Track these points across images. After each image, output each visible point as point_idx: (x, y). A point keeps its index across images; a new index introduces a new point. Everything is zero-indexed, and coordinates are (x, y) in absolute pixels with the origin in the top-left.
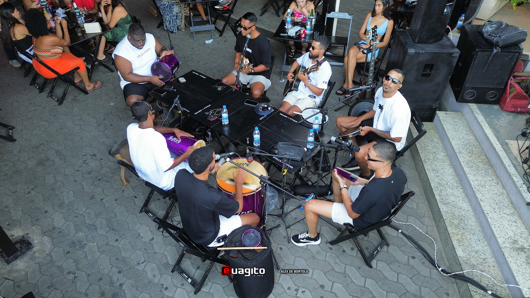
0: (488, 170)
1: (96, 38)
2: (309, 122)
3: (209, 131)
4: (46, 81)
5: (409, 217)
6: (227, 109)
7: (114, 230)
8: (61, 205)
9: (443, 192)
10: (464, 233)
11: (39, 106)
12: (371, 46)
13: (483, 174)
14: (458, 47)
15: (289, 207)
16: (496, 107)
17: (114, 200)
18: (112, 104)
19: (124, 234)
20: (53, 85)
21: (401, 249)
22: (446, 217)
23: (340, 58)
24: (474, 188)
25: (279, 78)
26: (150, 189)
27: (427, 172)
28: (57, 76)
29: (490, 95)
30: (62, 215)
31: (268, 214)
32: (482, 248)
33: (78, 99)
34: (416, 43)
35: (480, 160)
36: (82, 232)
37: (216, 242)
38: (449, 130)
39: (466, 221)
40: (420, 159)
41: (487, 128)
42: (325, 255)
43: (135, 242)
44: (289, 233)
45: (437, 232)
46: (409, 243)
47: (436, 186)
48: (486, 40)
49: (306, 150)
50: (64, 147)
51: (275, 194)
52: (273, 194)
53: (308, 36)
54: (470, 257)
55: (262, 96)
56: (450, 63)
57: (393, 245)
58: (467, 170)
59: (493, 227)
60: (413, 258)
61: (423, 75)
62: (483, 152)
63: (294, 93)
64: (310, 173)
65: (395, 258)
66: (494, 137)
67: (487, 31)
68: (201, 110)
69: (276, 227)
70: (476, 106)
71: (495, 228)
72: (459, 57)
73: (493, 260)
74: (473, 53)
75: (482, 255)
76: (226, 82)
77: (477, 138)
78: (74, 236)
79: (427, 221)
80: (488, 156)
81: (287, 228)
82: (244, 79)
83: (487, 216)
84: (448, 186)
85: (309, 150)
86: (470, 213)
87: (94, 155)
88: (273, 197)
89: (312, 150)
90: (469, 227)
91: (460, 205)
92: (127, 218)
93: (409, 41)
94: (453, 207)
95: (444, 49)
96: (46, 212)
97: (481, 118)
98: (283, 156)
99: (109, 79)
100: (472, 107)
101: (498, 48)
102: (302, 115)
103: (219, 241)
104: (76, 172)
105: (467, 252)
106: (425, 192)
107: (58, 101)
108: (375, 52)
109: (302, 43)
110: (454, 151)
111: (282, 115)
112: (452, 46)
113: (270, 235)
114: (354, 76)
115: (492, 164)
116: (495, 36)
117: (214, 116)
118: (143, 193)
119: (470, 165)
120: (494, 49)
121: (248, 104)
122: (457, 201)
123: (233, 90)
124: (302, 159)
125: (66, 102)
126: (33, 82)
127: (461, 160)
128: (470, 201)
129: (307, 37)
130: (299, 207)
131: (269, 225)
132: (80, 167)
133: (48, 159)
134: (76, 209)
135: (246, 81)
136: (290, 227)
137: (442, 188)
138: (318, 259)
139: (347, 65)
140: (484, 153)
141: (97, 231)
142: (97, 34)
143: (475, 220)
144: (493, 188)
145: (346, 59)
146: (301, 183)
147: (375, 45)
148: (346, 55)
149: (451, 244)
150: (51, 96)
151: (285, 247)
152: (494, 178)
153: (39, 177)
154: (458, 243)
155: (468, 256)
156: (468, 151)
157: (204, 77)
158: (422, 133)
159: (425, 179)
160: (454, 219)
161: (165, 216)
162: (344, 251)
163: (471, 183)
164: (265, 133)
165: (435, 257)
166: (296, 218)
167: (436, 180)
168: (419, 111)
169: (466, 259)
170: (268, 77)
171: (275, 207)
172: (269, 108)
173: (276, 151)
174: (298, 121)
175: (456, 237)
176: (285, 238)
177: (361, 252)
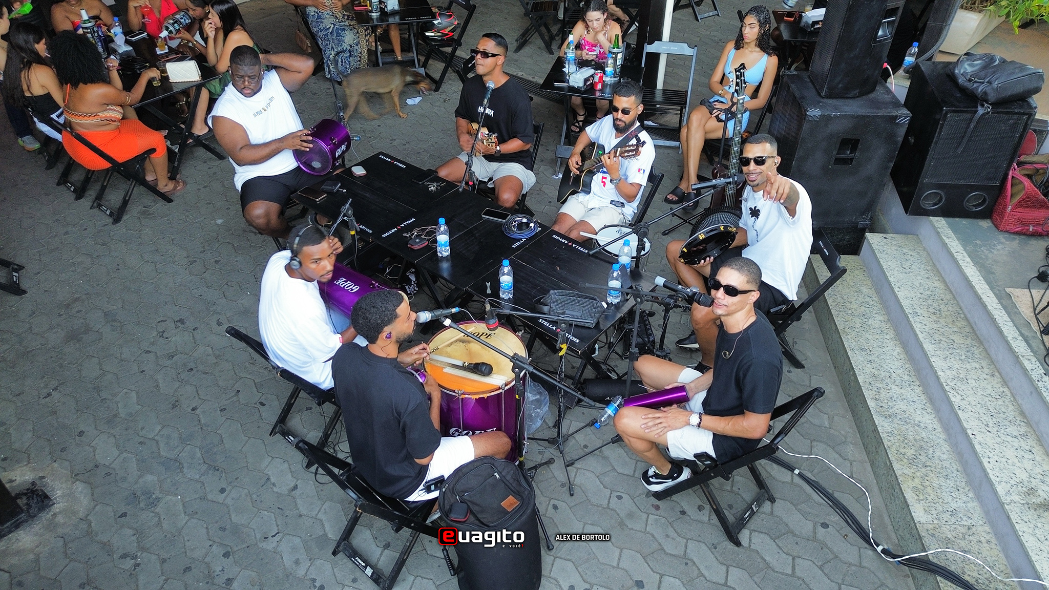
0: (972, 349)
1: (190, 92)
2: (611, 253)
3: (413, 273)
4: (90, 175)
5: (815, 444)
6: (448, 227)
7: (218, 470)
8: (111, 421)
9: (883, 394)
10: (926, 476)
11: (74, 225)
12: (733, 104)
13: (963, 357)
14: (907, 104)
15: (571, 423)
16: (985, 224)
17: (219, 410)
18: (219, 221)
19: (236, 479)
20: (103, 185)
21: (799, 507)
22: (889, 444)
23: (673, 133)
24: (944, 384)
25: (551, 171)
26: (291, 386)
27: (850, 353)
28: (111, 165)
29: (972, 200)
30: (112, 440)
31: (528, 438)
32: (964, 505)
33: (151, 211)
34: (823, 98)
35: (955, 329)
36: (152, 474)
37: (422, 490)
38: (891, 270)
39: (931, 452)
40: (834, 328)
41: (969, 265)
42: (645, 520)
43: (259, 494)
44: (572, 475)
45: (872, 474)
46: (816, 497)
47: (867, 381)
48: (963, 90)
49: (605, 306)
50: (120, 306)
51: (543, 398)
52: (538, 397)
53: (608, 87)
54: (939, 523)
55: (517, 203)
56: (891, 137)
57: (784, 500)
58: (931, 349)
59: (985, 461)
60: (825, 525)
61: (838, 161)
62: (961, 312)
63: (581, 197)
64: (614, 355)
65: (787, 525)
66: (983, 282)
67: (964, 72)
68: (396, 229)
69: (546, 463)
70: (944, 222)
71: (988, 464)
72: (909, 124)
73: (987, 528)
74: (937, 117)
75: (965, 518)
76: (446, 177)
77: (947, 285)
78: (136, 483)
79: (851, 452)
80: (971, 321)
81: (568, 466)
82: (482, 170)
83: (973, 440)
84: (893, 381)
85: (611, 307)
86: (938, 435)
87: (181, 321)
88: (538, 403)
89: (618, 307)
90: (937, 462)
91: (916, 419)
92: (245, 445)
93: (810, 93)
94: (902, 423)
95: (878, 108)
96: (81, 433)
97: (955, 245)
98: (559, 317)
99: (215, 173)
100: (936, 225)
101: (986, 105)
102: (596, 240)
103: (428, 490)
104: (143, 355)
105: (934, 512)
106: (847, 394)
107: (111, 215)
108: (742, 117)
109: (597, 100)
110: (903, 311)
111: (557, 237)
112: (895, 103)
113: (532, 478)
114: (700, 167)
115: (979, 335)
116: (980, 82)
117: (422, 240)
118: (277, 396)
119: (937, 339)
120: (979, 108)
121: (490, 217)
122: (912, 410)
123: (460, 190)
124: (598, 323)
125: (127, 217)
126: (63, 180)
127: (918, 328)
128: (937, 411)
129: (608, 90)
130: (593, 423)
131: (531, 459)
132: (153, 344)
133: (87, 330)
134: (142, 429)
135: (485, 175)
136: (573, 464)
137: (881, 386)
138: (632, 529)
139: (686, 143)
140: (962, 316)
141: (182, 472)
142: (190, 85)
143: (948, 448)
144: (984, 384)
145: (684, 132)
146: (596, 376)
147: (741, 101)
148: (684, 123)
149: (901, 496)
150: (99, 206)
151: (564, 504)
152: (984, 364)
153: (69, 364)
154: (915, 496)
155: (936, 522)
156: (932, 310)
157: (401, 165)
158: (837, 274)
159: (845, 368)
160: (906, 446)
161: (321, 441)
162: (683, 513)
163: (939, 373)
164: (522, 274)
165: (869, 525)
166: (585, 446)
167: (869, 369)
168: (830, 233)
169: (931, 526)
170: (530, 167)
171: (544, 424)
172: (532, 225)
173: (546, 309)
174: (589, 249)
175: (911, 484)
176: (563, 485)
177: (718, 513)
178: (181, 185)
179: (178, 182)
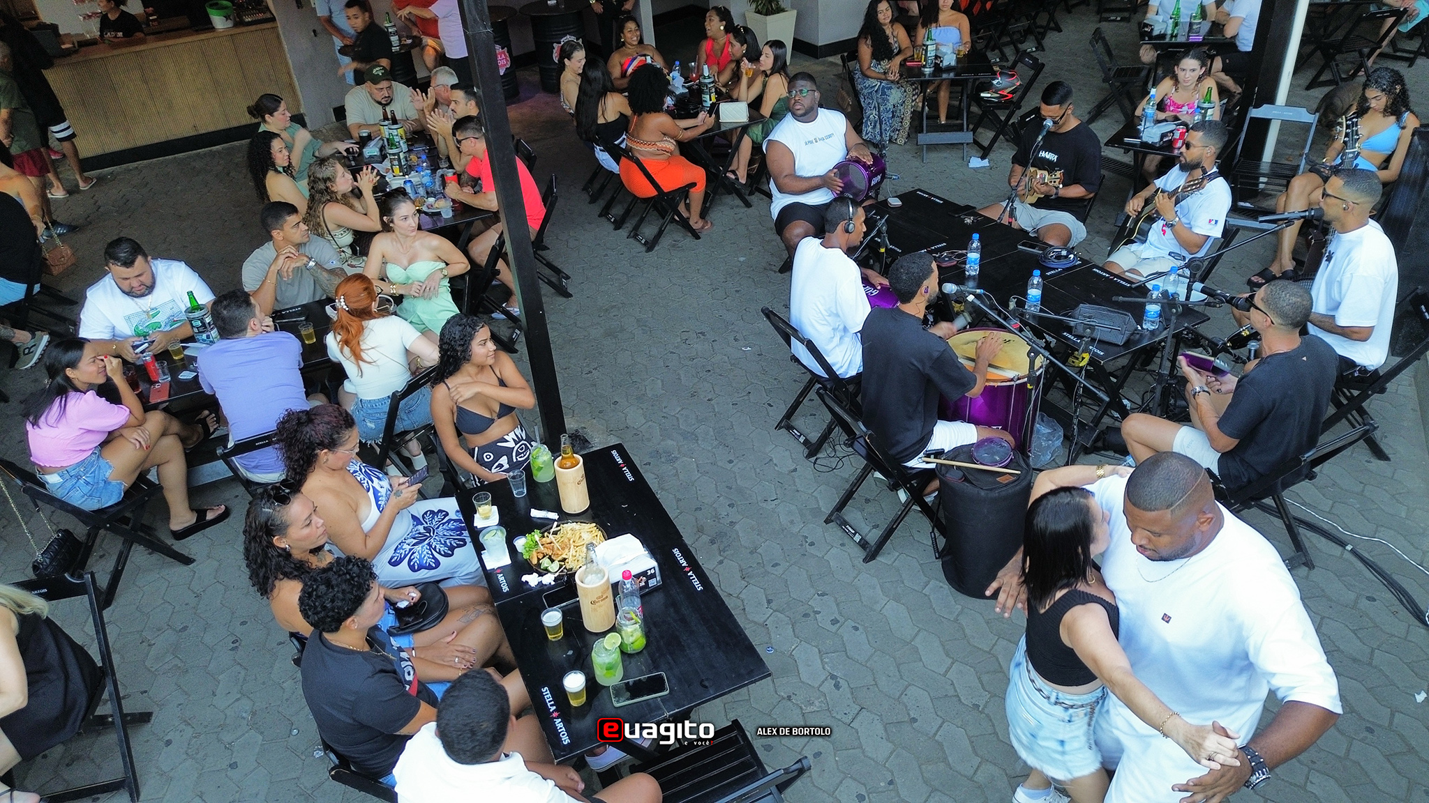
5: (1381, 529)
7: (727, 446)
8: (640, 398)
11: (613, 250)
17: (731, 404)
18: (742, 259)
19: (743, 455)
20: (642, 217)
21: (1344, 579)
30: (640, 411)
33: (680, 245)
36: (672, 440)
37: (922, 457)
43: (762, 469)
49: (1139, 329)
50: (650, 315)
57: (1326, 569)
60: (1371, 599)
63: (1135, 247)
65: (1323, 590)
78: (658, 444)
82: (1026, 218)
87: (703, 333)
89: (1153, 332)
92: (752, 433)
96: (616, 403)
98: (1083, 320)
99: (741, 218)
103: (928, 459)
104: (669, 354)
107: (645, 244)
117: (952, 259)
121: (1027, 248)
124: (1128, 342)
125: (659, 247)
134: (665, 407)
135: (1031, 224)
141: (697, 443)
145: (1281, 203)
150: (635, 236)
153: (607, 352)
157: (939, 201)
172: (1071, 257)
178: (709, 225)
179: (707, 222)
